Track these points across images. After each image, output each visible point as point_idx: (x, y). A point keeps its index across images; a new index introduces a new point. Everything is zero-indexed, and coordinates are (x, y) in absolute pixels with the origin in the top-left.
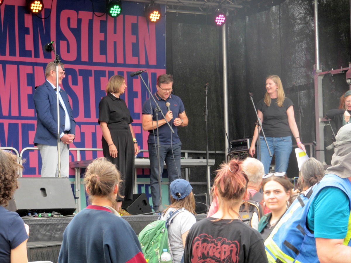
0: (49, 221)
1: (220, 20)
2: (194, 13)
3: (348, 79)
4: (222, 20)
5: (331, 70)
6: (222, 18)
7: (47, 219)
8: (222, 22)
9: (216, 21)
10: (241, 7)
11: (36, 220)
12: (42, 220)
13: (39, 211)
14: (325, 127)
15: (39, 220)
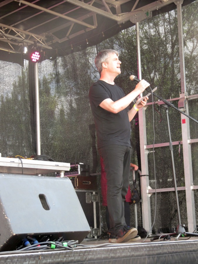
0: (69, 256)
1: (36, 57)
2: (8, 51)
3: (180, 108)
4: (37, 57)
5: (158, 101)
6: (37, 56)
7: (67, 253)
8: (36, 60)
9: (32, 57)
10: (50, 48)
11: (52, 254)
12: (60, 254)
13: (41, 238)
14: (148, 154)
15: (56, 254)
